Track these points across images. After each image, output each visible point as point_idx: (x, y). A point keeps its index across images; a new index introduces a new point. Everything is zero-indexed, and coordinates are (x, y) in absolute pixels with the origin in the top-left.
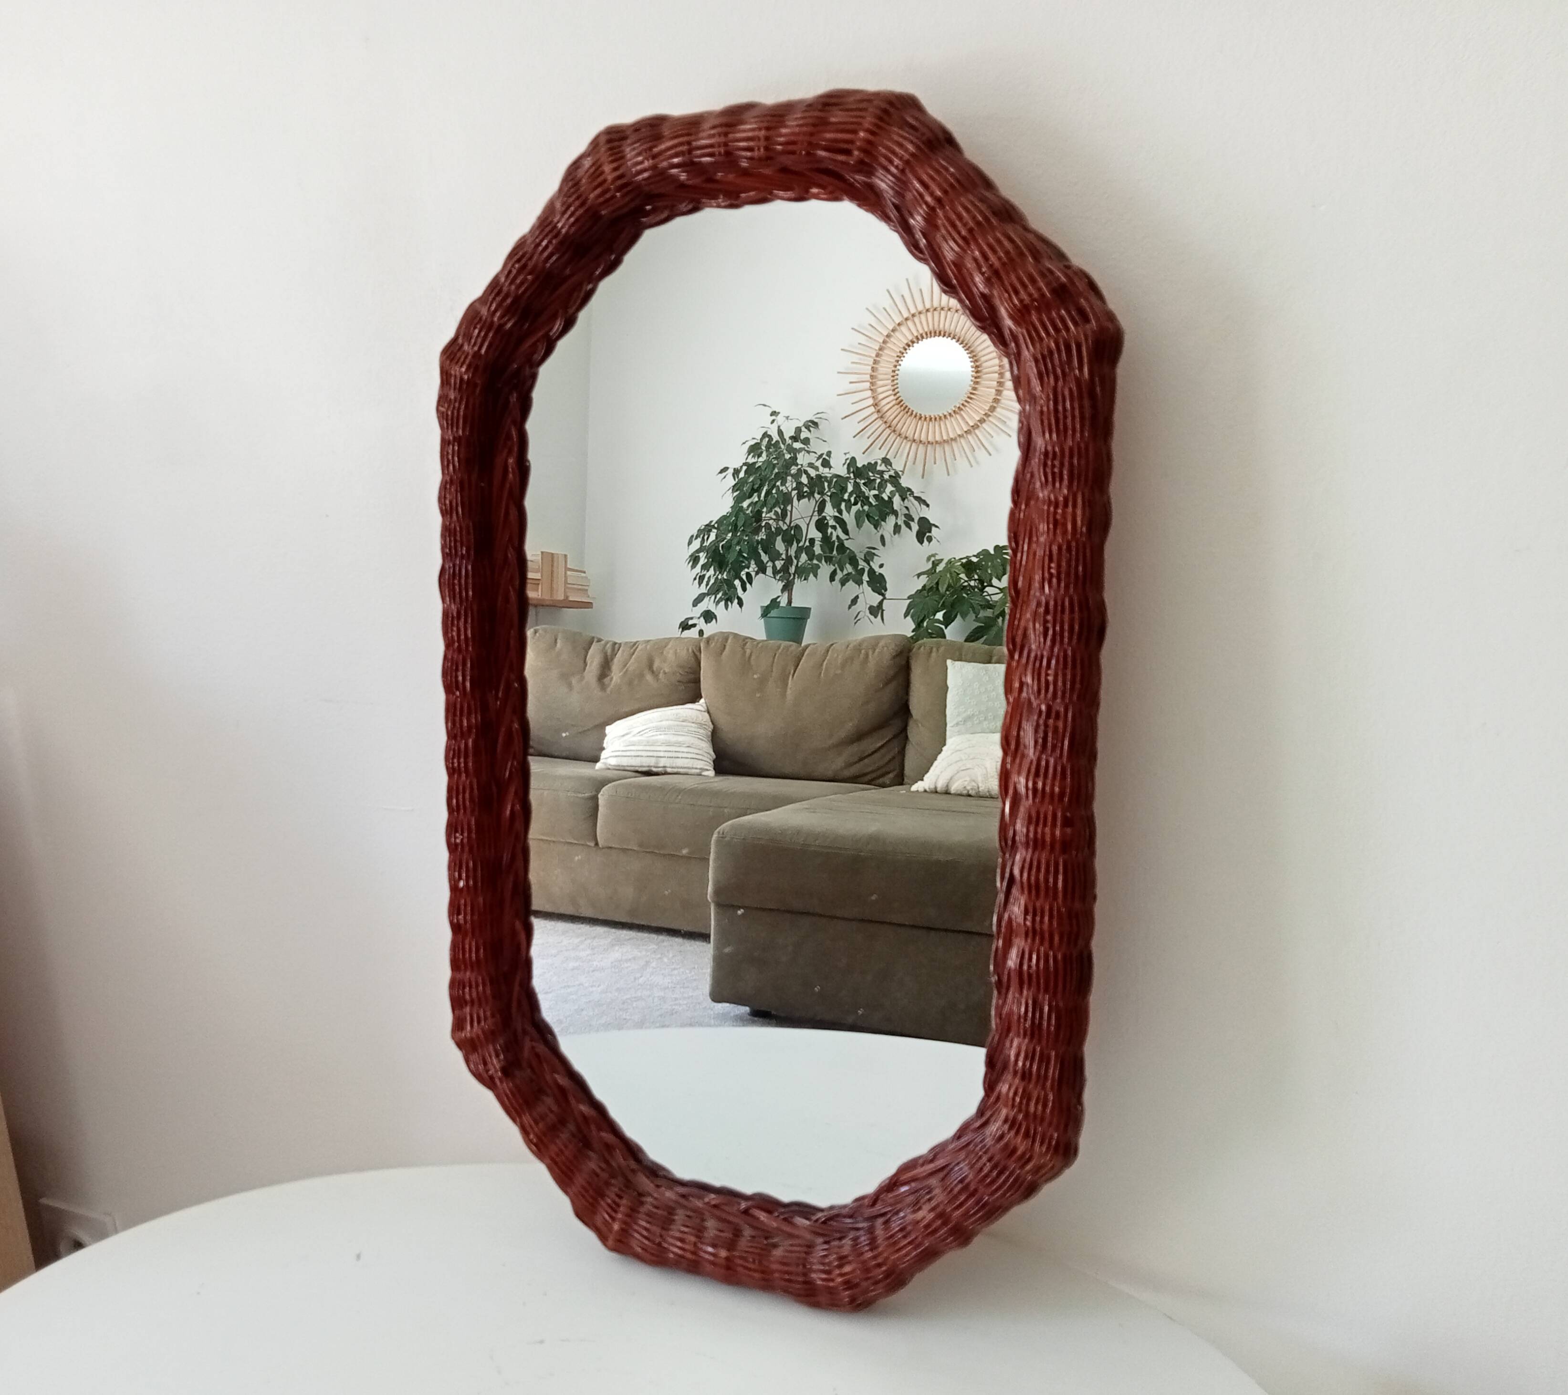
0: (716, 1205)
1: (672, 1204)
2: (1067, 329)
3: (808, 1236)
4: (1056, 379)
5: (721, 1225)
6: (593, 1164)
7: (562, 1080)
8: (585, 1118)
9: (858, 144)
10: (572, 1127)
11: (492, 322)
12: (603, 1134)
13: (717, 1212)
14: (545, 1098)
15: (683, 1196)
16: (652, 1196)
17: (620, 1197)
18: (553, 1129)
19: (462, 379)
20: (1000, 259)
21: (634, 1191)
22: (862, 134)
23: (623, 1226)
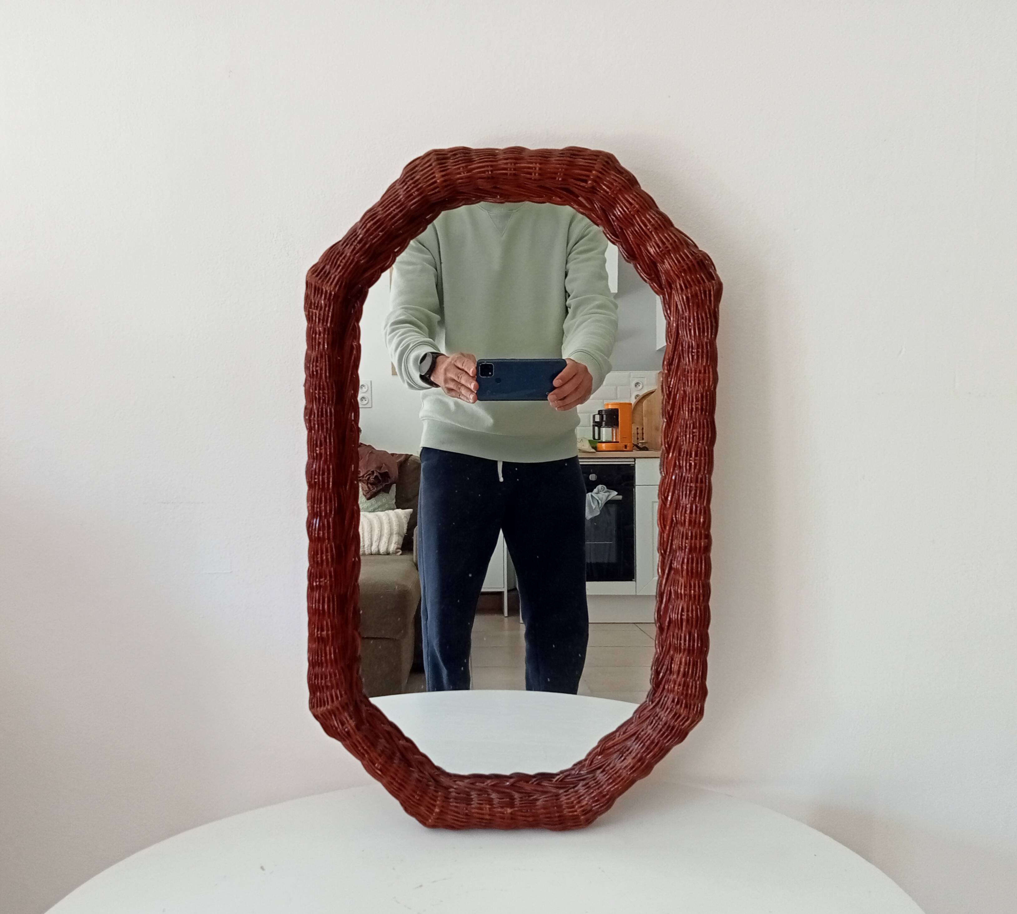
0: (493, 785)
1: (467, 790)
3: (554, 790)
5: (499, 796)
7: (386, 728)
8: (404, 749)
9: (592, 177)
10: (398, 754)
12: (416, 758)
13: (495, 788)
14: (380, 740)
15: (472, 784)
16: (453, 788)
17: (437, 792)
18: (390, 758)
21: (442, 786)
22: (594, 172)
23: (442, 809)
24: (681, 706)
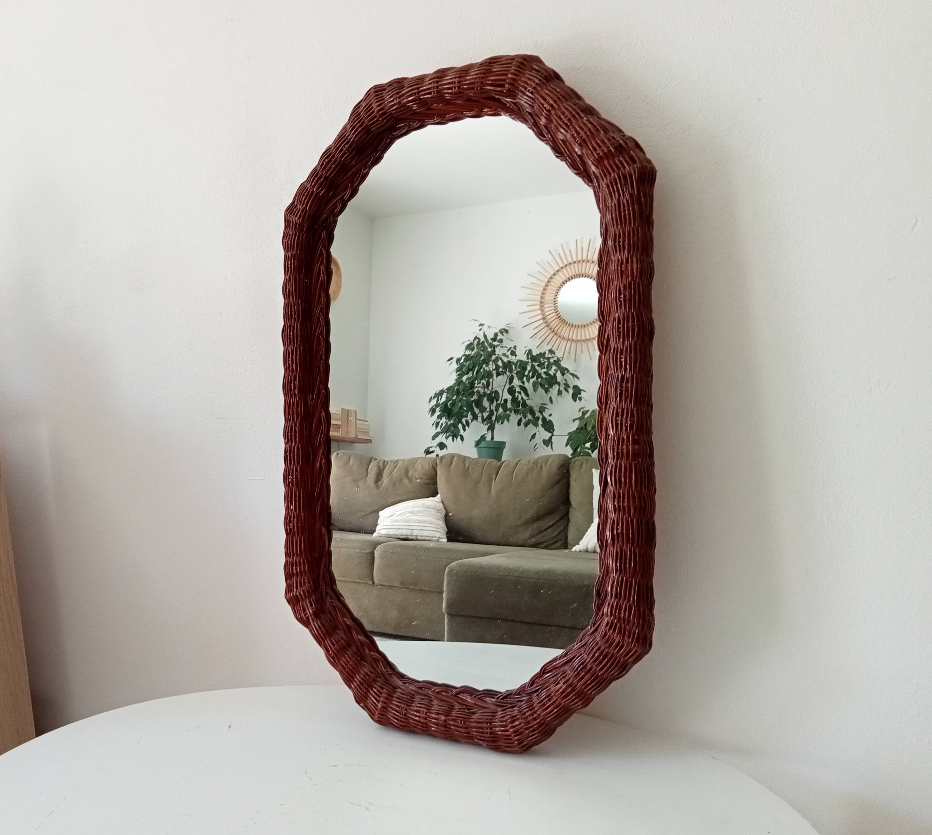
0: (437, 692)
1: (413, 692)
2: (624, 167)
3: (493, 707)
4: (619, 195)
5: (440, 704)
6: (366, 669)
7: (349, 622)
8: (362, 644)
9: (508, 81)
10: (354, 648)
11: (313, 191)
12: (372, 653)
13: (439, 696)
14: (338, 631)
15: (420, 688)
16: (401, 689)
17: (383, 688)
18: (343, 649)
19: (296, 224)
20: (586, 133)
21: (390, 685)
22: (510, 76)
23: (383, 705)
24: (614, 631)
